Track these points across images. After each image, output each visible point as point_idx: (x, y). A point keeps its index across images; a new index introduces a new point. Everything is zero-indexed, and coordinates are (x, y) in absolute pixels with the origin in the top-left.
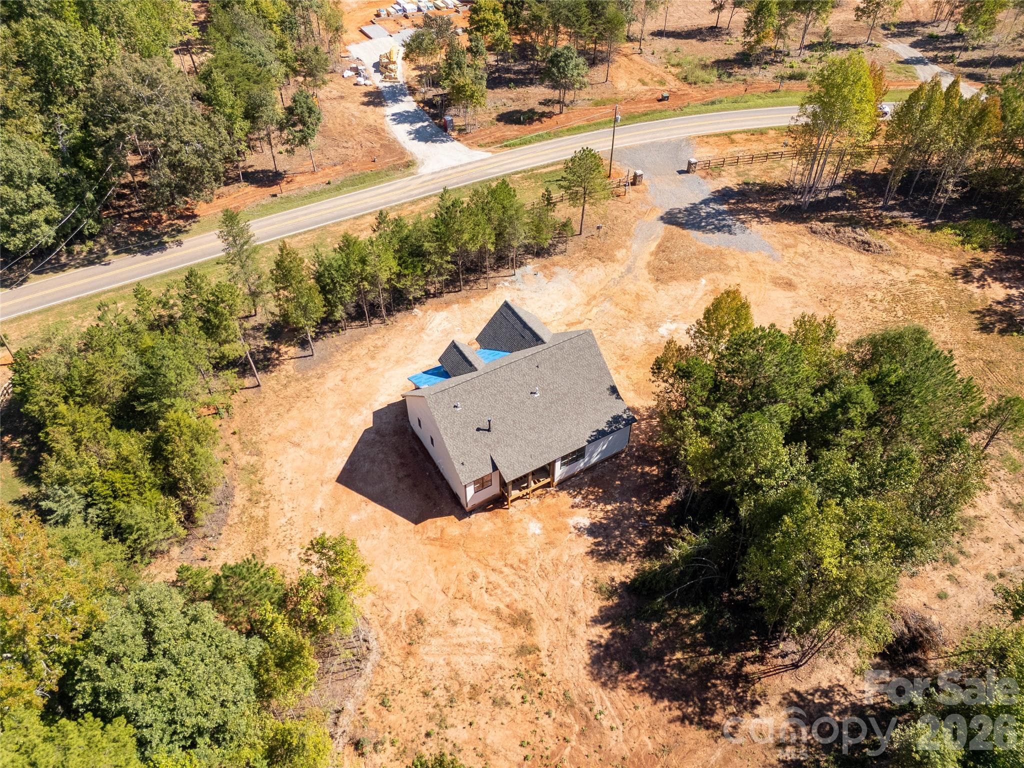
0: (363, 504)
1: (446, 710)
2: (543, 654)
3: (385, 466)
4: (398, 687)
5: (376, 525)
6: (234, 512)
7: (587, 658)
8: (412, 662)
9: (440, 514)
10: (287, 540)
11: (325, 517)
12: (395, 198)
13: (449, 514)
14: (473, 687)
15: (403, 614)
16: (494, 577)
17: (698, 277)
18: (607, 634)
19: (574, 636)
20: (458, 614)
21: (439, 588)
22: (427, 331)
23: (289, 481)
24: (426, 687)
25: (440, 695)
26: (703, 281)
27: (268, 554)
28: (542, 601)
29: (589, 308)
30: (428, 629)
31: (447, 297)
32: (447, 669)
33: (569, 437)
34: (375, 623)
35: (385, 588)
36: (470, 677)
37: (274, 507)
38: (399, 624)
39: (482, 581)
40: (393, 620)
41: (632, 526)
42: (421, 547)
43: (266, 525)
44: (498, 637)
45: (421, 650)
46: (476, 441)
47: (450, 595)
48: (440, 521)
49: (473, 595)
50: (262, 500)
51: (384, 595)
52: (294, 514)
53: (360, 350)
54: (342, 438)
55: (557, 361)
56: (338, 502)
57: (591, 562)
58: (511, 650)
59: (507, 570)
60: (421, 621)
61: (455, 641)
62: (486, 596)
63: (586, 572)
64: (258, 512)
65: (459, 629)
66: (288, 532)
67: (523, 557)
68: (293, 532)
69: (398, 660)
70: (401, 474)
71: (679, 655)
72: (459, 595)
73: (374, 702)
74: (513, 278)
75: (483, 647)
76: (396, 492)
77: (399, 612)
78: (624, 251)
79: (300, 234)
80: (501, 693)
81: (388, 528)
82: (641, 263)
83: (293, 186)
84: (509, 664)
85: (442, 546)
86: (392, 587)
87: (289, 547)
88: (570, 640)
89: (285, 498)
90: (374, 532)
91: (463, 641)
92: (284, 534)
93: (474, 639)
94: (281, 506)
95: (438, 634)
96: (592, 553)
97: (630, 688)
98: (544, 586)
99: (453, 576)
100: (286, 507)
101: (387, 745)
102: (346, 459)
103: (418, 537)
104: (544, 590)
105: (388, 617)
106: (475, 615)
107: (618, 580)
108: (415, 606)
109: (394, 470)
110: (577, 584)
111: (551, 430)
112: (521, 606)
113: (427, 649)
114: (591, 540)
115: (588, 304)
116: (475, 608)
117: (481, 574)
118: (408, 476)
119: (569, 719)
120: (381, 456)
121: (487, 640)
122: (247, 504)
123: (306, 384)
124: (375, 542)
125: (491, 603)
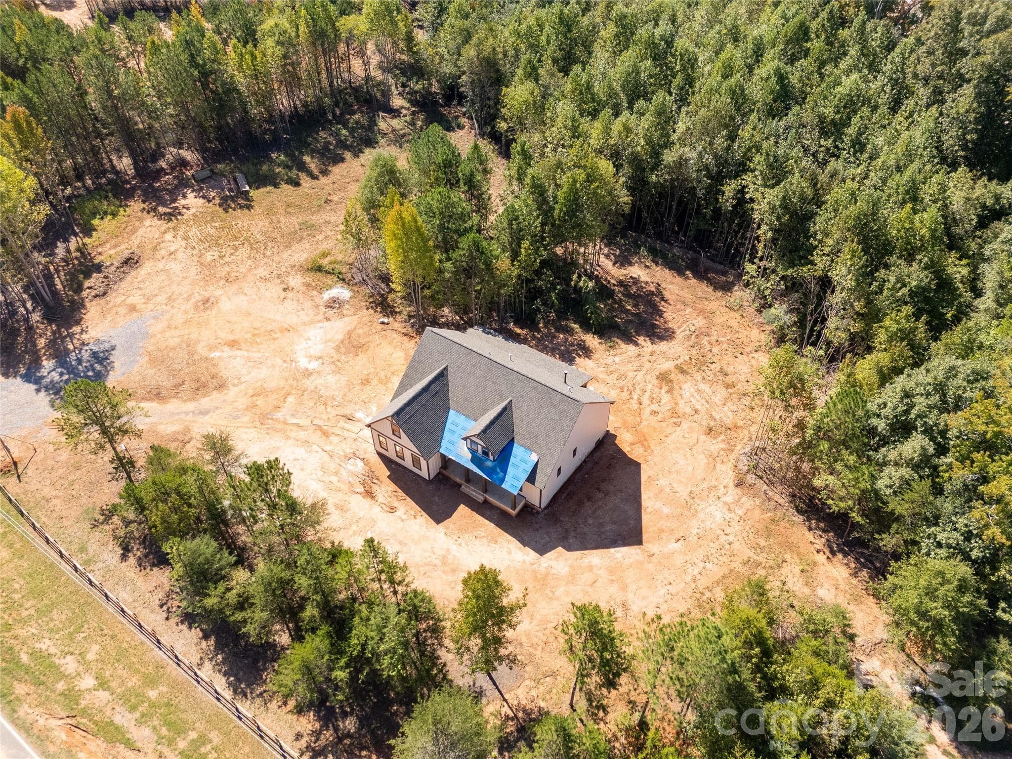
0: (648, 510)
2: (678, 362)
5: (661, 491)
7: (663, 343)
8: (741, 423)
9: (619, 451)
10: (723, 552)
11: (682, 534)
13: (615, 444)
14: (727, 388)
15: (714, 442)
16: (646, 400)
18: (641, 338)
19: (654, 351)
20: (688, 410)
21: (679, 428)
24: (748, 410)
25: (746, 401)
27: (746, 558)
28: (643, 372)
30: (712, 424)
32: (728, 404)
34: (733, 456)
35: (705, 461)
36: (723, 392)
37: (703, 582)
38: (723, 441)
39: (654, 407)
40: (723, 446)
42: (656, 452)
43: (724, 577)
44: (687, 386)
45: (728, 422)
47: (679, 420)
48: (626, 449)
49: (669, 408)
51: (711, 459)
52: (697, 561)
56: (661, 531)
57: (595, 356)
58: (688, 377)
59: (635, 397)
60: (711, 430)
61: (708, 406)
62: (663, 401)
63: (605, 357)
65: (698, 407)
66: (717, 555)
67: (620, 391)
68: (714, 551)
69: (746, 431)
70: (602, 495)
72: (675, 415)
75: (699, 391)
76: (620, 491)
77: (716, 445)
81: (657, 482)
84: (698, 375)
85: (646, 440)
86: (701, 456)
89: (688, 578)
90: (667, 490)
91: (703, 401)
92: (720, 558)
94: (698, 577)
95: (711, 417)
96: (587, 357)
97: (665, 322)
98: (631, 374)
99: (664, 424)
100: (696, 572)
103: (650, 458)
104: (635, 373)
105: (723, 450)
106: (681, 403)
107: (599, 340)
108: (703, 438)
110: (617, 359)
112: (656, 382)
113: (724, 419)
114: (578, 360)
116: (676, 403)
117: (648, 411)
118: (600, 489)
121: (693, 390)
124: (675, 485)
125: (666, 398)
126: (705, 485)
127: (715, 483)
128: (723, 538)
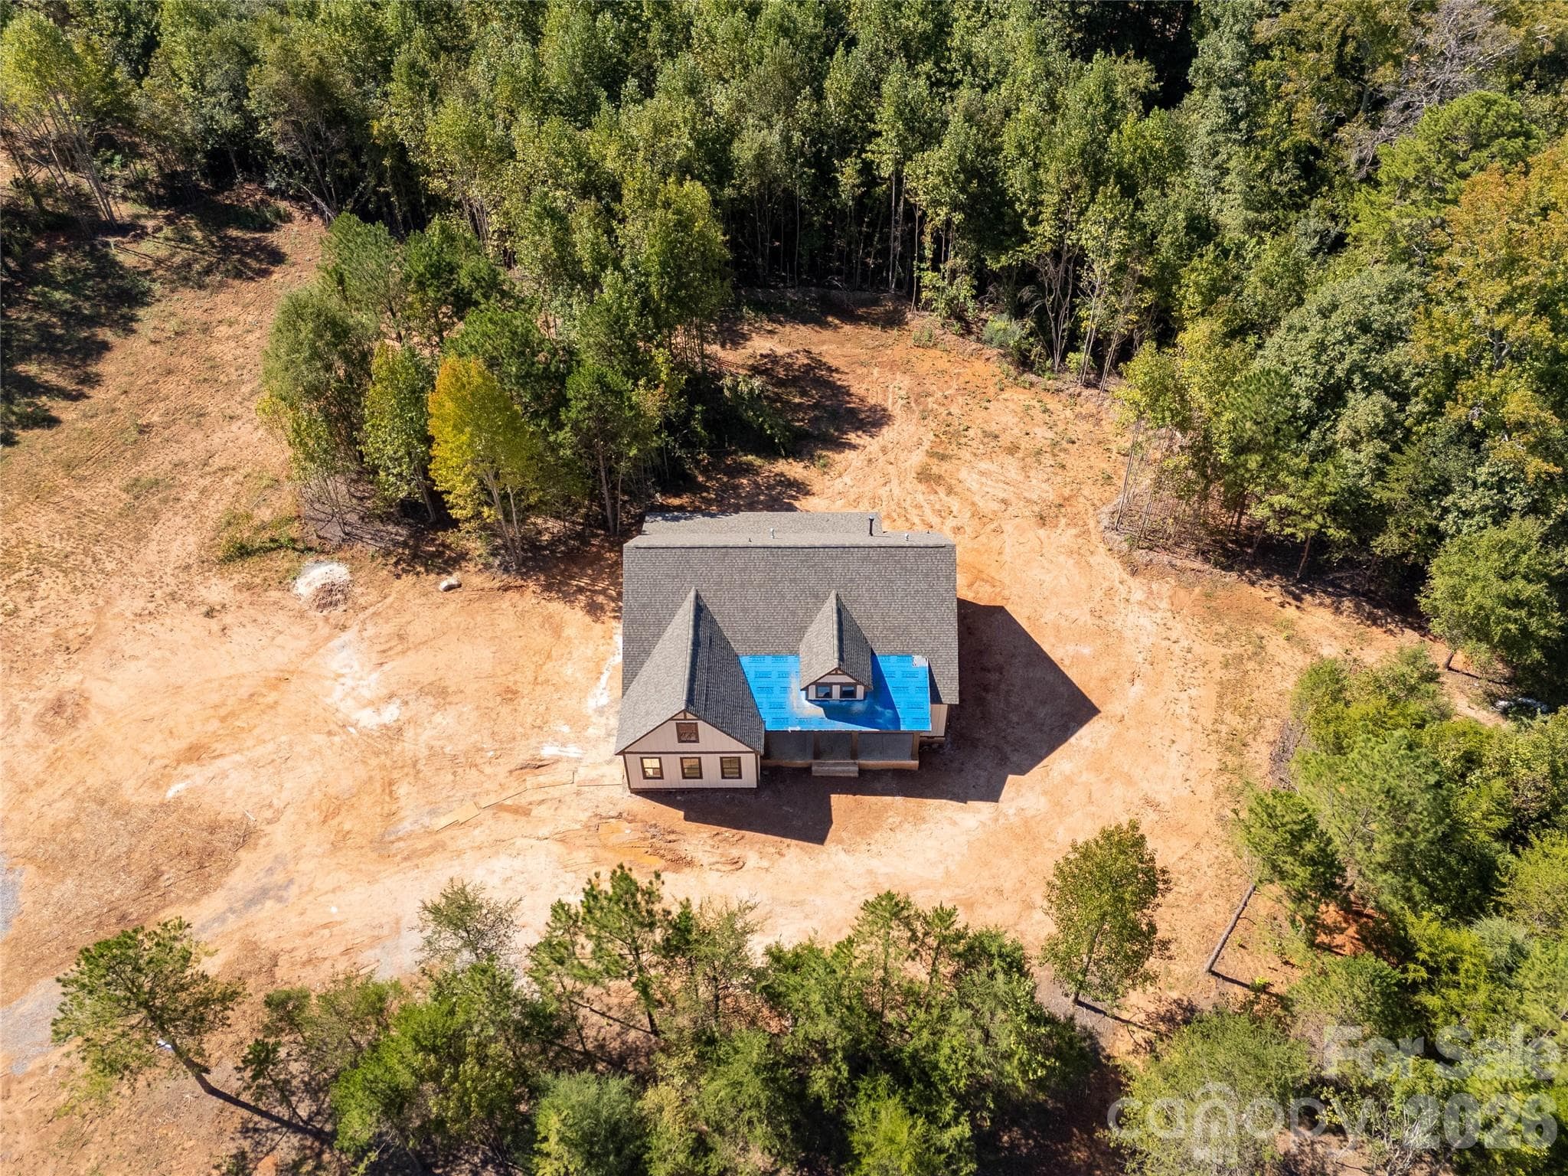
0: (1068, 664)
4: (1090, 482)
7: (885, 430)
8: (1067, 492)
10: (1191, 666)
11: (1129, 671)
14: (1011, 453)
15: (1059, 531)
20: (994, 505)
21: (1005, 535)
24: (1060, 471)
25: (1047, 459)
28: (895, 482)
30: (1036, 509)
34: (1096, 538)
35: (1071, 562)
38: (1068, 525)
39: (950, 523)
40: (1073, 531)
41: (739, 496)
42: (1007, 581)
43: (1220, 697)
44: (963, 474)
45: (1052, 497)
47: (996, 524)
48: (968, 594)
49: (969, 514)
50: (1224, 735)
51: (1075, 556)
52: (1175, 695)
56: (1105, 680)
58: (956, 463)
60: (1042, 518)
62: (954, 509)
63: (828, 484)
64: (1231, 720)
65: (1002, 495)
66: (1189, 675)
71: (797, 400)
72: (985, 520)
73: (1118, 482)
75: (982, 473)
77: (1065, 535)
81: (1043, 620)
84: (966, 454)
85: (981, 571)
86: (1062, 558)
91: (1001, 485)
92: (1195, 675)
95: (1028, 501)
98: (883, 492)
99: (983, 539)
103: (1006, 593)
104: (887, 488)
106: (976, 499)
107: (802, 464)
108: (1042, 532)
109: (1004, 685)
110: (847, 479)
112: (922, 487)
113: (1044, 495)
116: (973, 504)
117: (947, 531)
118: (985, 669)
120: (1015, 719)
122: (1248, 741)
124: (1067, 612)
125: (954, 503)
126: (1100, 591)
127: (1106, 582)
128: (1176, 649)
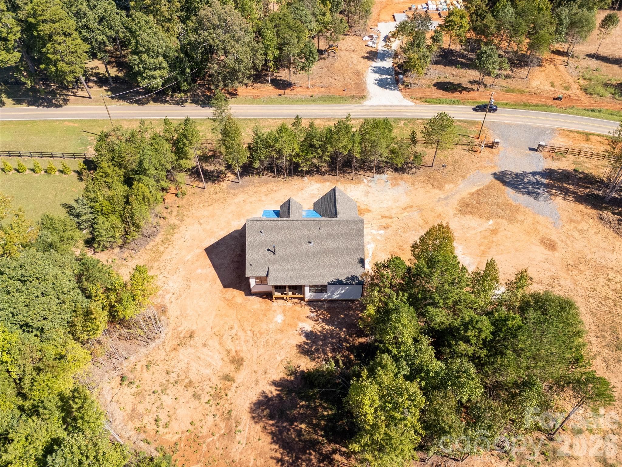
0: (208, 266)
1: (171, 386)
2: (235, 385)
3: (231, 252)
4: (159, 362)
5: (206, 279)
6: (152, 244)
7: (255, 399)
8: (173, 354)
9: (239, 288)
10: (164, 267)
11: (187, 264)
12: (340, 114)
13: (243, 291)
14: (190, 382)
15: (187, 328)
16: (241, 333)
17: (488, 219)
18: (275, 393)
19: (256, 384)
20: (210, 342)
21: (211, 325)
22: (303, 191)
23: (184, 240)
24: (171, 369)
25: (173, 376)
26: (491, 222)
27: (151, 270)
28: (255, 358)
29: (403, 211)
30: (192, 342)
31: (327, 176)
32: (186, 366)
33: (319, 276)
34: (171, 327)
35: (188, 312)
36: (193, 376)
37: (170, 249)
38: (181, 333)
39: (233, 332)
40: (180, 329)
41: (332, 344)
42: (218, 300)
43: (160, 256)
44: (220, 363)
45: (181, 350)
46: (264, 255)
47: (214, 331)
48: (236, 292)
49: (224, 337)
50: (167, 244)
51: (185, 315)
52: (176, 256)
53: (263, 189)
54: (222, 229)
55: (333, 230)
56: (197, 260)
57: (295, 350)
58: (221, 374)
59: (249, 333)
60: (191, 336)
61: (199, 355)
62: (230, 341)
63: (288, 355)
64: (161, 248)
65: (205, 350)
66: (167, 264)
67: (262, 331)
68: (169, 265)
69: (168, 349)
70: (236, 260)
71: (303, 426)
72: (217, 333)
73: (144, 363)
74: (372, 179)
75: (209, 365)
76: (226, 267)
77: (185, 326)
78: (453, 186)
79: (278, 119)
80: (200, 392)
81: (210, 283)
82: (458, 197)
83: (293, 93)
84: (215, 381)
85: (228, 305)
86: (191, 313)
87: (162, 271)
88: (253, 386)
89: (177, 247)
90: (203, 282)
91: (202, 357)
92: (164, 264)
93: (208, 359)
94: (173, 250)
95: (194, 347)
96: (299, 346)
97: (265, 427)
98: (262, 350)
99: (222, 322)
100: (175, 251)
101: (134, 386)
102: (217, 240)
103: (220, 295)
104: (260, 353)
105: (179, 326)
106: (217, 346)
107: (301, 368)
108: (194, 328)
109: (233, 256)
110: (279, 359)
111: (311, 268)
112: (242, 355)
113: (184, 351)
114: (304, 339)
115: (405, 209)
116: (220, 344)
117: (236, 327)
118: (238, 262)
119: (222, 425)
120: (233, 246)
121: (214, 363)
122: (160, 242)
123: (226, 196)
125: (229, 345)
126: (183, 297)
127: (178, 301)
128: (166, 274)
